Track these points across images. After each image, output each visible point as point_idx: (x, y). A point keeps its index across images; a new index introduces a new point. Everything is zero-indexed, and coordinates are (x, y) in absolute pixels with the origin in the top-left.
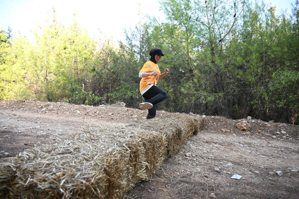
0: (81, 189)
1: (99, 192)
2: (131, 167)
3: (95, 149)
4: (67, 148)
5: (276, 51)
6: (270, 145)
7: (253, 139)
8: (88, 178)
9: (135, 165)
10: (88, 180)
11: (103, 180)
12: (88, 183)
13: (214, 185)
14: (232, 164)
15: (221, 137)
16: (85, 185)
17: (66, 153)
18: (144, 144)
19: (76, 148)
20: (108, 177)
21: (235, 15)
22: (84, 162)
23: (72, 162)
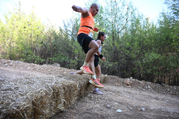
0: (12, 113)
1: (26, 116)
2: (53, 102)
3: (30, 88)
4: (10, 87)
5: (148, 42)
6: (141, 94)
7: (132, 90)
8: (18, 106)
9: (56, 101)
10: (18, 107)
11: (30, 109)
12: (18, 110)
13: (105, 115)
14: (117, 104)
15: (114, 88)
16: (16, 111)
17: (8, 90)
18: (64, 88)
19: (16, 87)
20: (35, 107)
21: (127, 19)
22: (19, 96)
23: (10, 96)
